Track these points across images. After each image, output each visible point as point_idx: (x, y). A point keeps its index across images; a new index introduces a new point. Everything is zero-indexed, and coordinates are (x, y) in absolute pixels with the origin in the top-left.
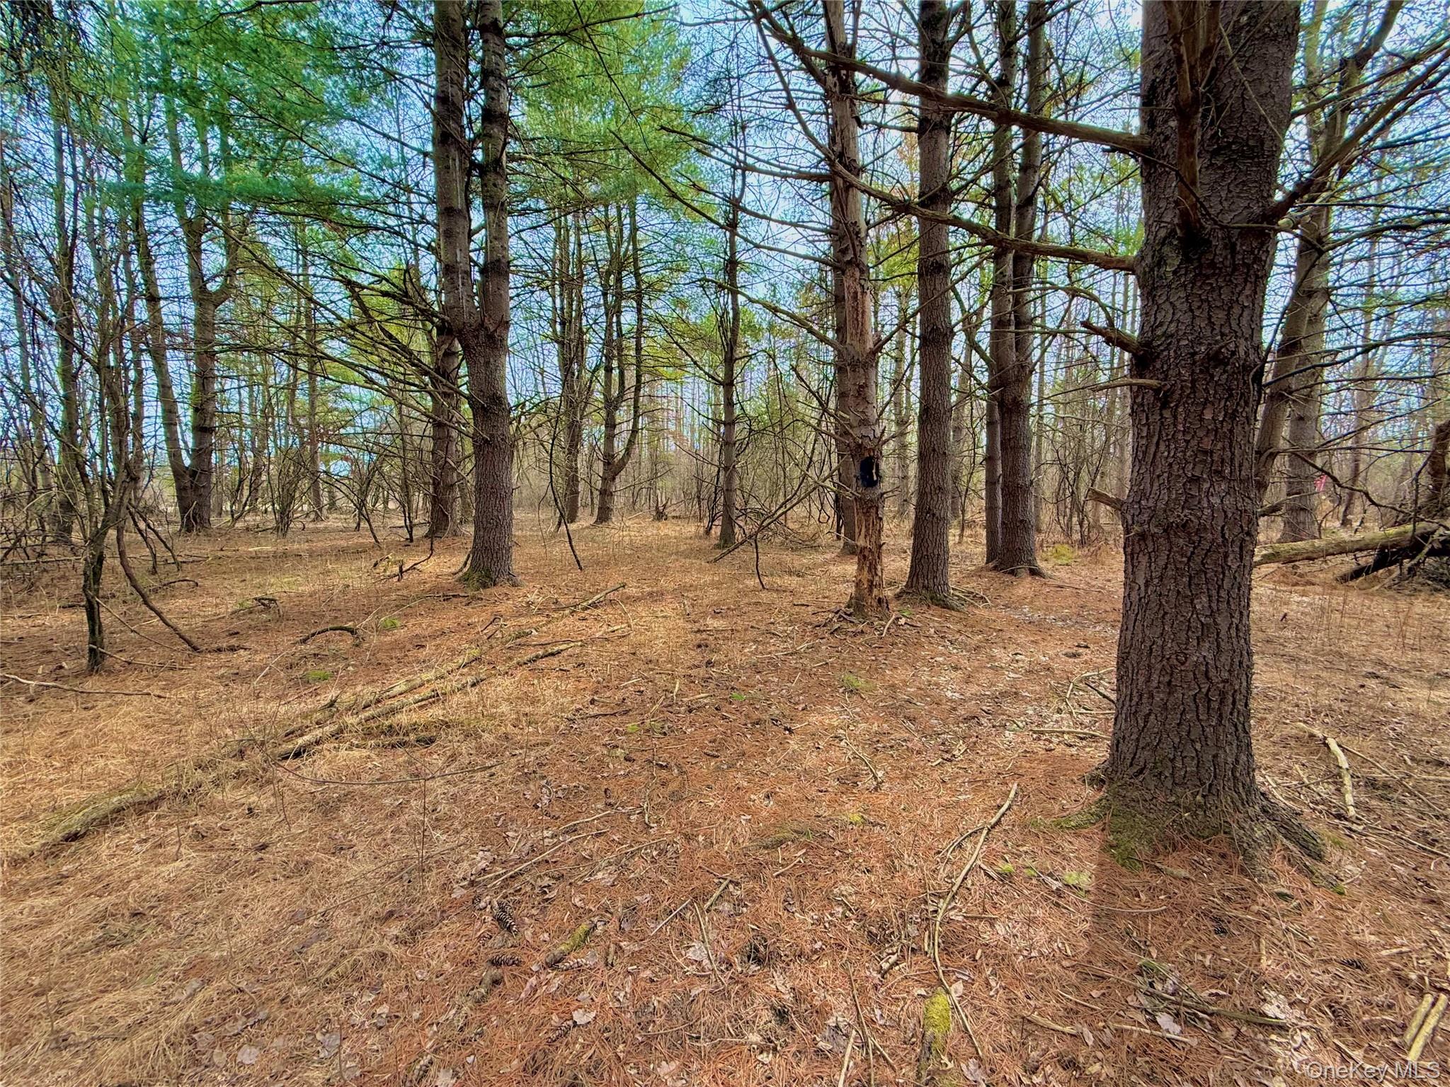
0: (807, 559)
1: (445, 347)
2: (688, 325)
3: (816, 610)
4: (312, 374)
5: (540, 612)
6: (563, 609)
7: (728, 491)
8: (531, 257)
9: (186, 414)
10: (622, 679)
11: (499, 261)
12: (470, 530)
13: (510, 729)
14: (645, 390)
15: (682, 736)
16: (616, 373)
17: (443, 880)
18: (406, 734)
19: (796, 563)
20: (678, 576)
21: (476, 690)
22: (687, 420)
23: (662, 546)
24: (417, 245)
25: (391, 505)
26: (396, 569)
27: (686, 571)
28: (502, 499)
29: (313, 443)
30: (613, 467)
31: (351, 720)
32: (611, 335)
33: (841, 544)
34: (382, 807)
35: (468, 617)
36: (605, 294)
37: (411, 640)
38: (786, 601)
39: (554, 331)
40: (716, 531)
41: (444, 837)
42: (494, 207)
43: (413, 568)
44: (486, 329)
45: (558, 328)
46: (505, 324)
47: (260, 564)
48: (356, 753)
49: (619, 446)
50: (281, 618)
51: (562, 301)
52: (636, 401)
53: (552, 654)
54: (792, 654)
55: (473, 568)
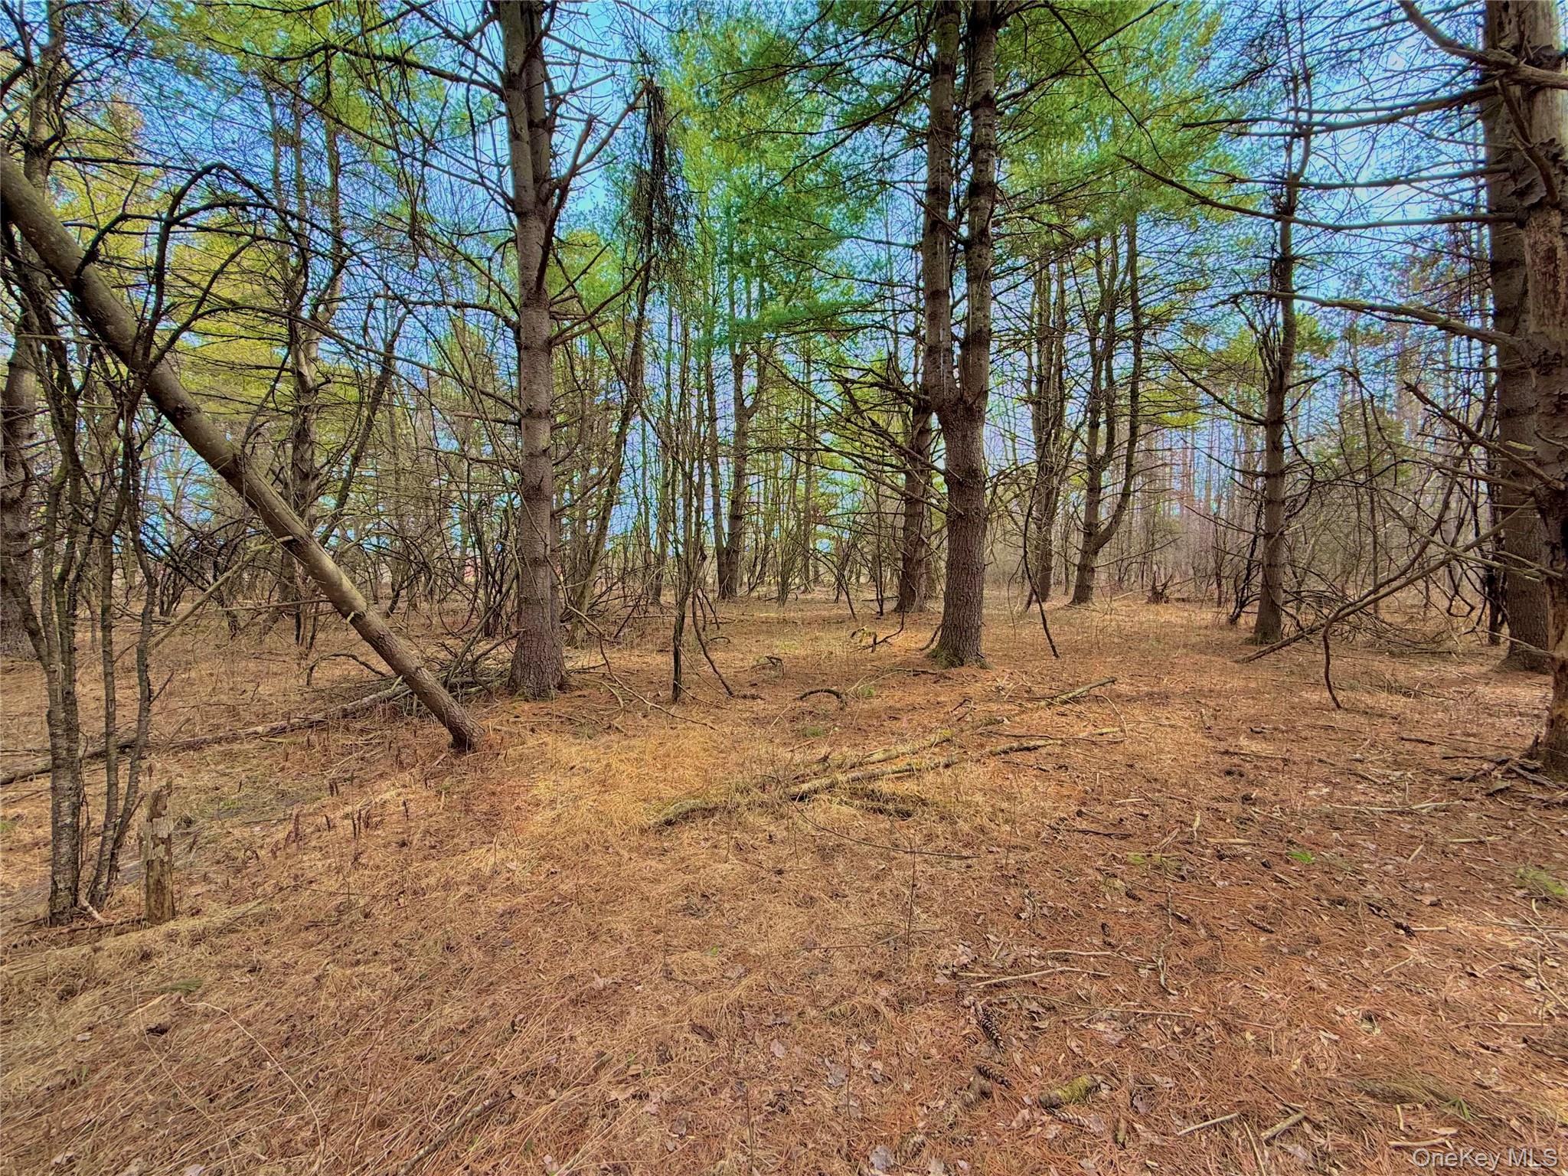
0: (1422, 671)
1: (920, 425)
2: (1208, 354)
3: (1451, 753)
4: (808, 464)
5: (1011, 700)
6: (1038, 699)
7: (1271, 567)
8: (1006, 318)
9: (726, 507)
10: (1116, 794)
11: (980, 331)
12: (938, 606)
13: (986, 821)
14: (1142, 444)
15: (1210, 888)
16: (1103, 428)
17: (925, 961)
18: (887, 802)
19: (1401, 677)
20: (1190, 677)
21: (949, 772)
22: (1200, 475)
23: (1163, 636)
24: (897, 333)
25: (862, 580)
26: (871, 641)
27: (1201, 671)
28: (974, 575)
29: (807, 524)
30: (1095, 538)
31: (841, 778)
32: (1099, 384)
33: (1503, 650)
34: (867, 868)
35: (937, 695)
36: (1092, 340)
37: (886, 709)
38: (1386, 731)
39: (1029, 392)
40: (1249, 619)
41: (924, 916)
42: (979, 278)
43: (884, 640)
44: (965, 402)
45: (1034, 387)
46: (983, 394)
47: (769, 628)
48: (844, 809)
49: (1104, 514)
50: (785, 676)
51: (1040, 358)
52: (1129, 458)
53: (1028, 749)
54: (1401, 813)
55: (942, 645)
